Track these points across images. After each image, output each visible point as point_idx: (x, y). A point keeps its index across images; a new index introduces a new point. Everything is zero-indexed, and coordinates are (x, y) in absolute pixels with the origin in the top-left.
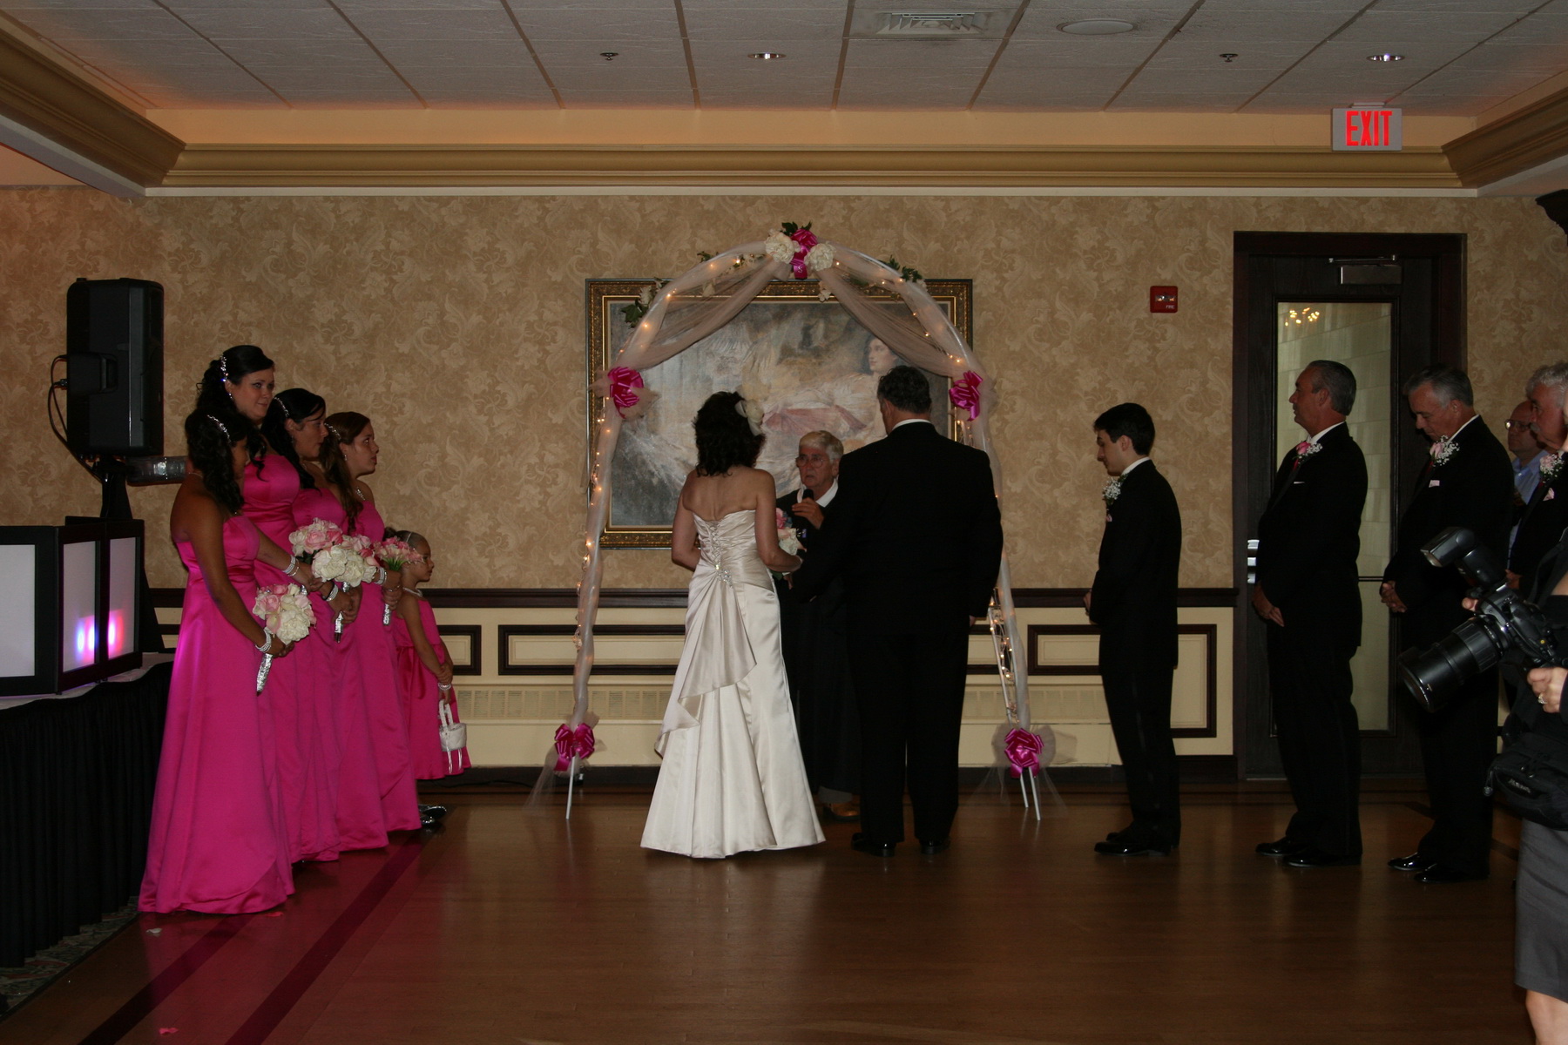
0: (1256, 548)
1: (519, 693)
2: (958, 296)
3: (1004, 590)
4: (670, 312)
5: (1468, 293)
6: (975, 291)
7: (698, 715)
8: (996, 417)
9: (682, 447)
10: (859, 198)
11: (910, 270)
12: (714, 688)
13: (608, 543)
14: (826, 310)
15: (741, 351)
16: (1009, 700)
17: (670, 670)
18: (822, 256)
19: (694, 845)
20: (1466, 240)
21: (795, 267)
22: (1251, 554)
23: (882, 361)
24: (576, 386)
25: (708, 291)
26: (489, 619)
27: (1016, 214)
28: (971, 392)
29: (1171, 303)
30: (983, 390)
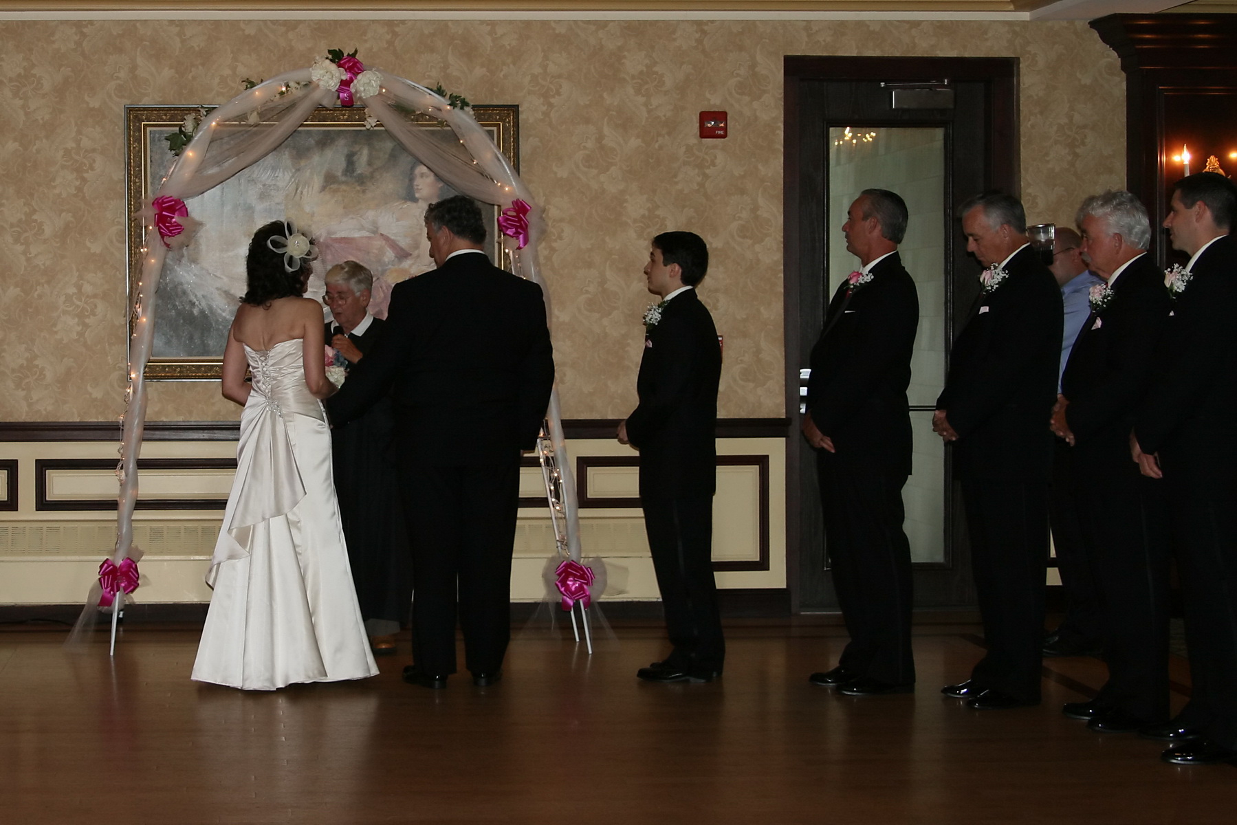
0: (808, 377)
1: (57, 529)
2: (504, 121)
3: (554, 419)
4: (214, 139)
5: (1021, 118)
6: (521, 117)
7: (248, 547)
8: (543, 244)
9: (224, 277)
10: (403, 22)
11: (456, 97)
12: (264, 519)
13: (152, 374)
14: (370, 136)
15: (284, 178)
16: (560, 532)
17: (220, 504)
18: (369, 83)
19: (245, 678)
20: (1019, 64)
21: (341, 95)
22: (803, 383)
23: (427, 188)
24: (116, 213)
25: (253, 119)
26: (26, 454)
27: (563, 38)
28: (520, 220)
29: (721, 129)
30: (532, 218)
